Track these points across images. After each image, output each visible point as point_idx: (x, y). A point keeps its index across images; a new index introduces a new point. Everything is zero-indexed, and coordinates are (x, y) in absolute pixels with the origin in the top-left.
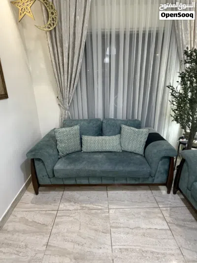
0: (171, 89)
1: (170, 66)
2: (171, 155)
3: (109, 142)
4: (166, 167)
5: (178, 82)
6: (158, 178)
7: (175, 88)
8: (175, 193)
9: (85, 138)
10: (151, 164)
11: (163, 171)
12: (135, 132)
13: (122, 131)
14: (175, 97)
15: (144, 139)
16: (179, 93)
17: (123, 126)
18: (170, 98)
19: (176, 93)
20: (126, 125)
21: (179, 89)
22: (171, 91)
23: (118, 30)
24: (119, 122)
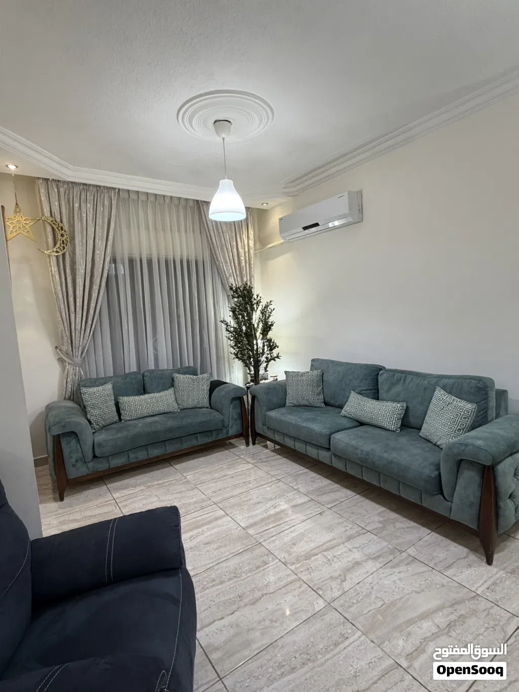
0: (225, 324)
1: (217, 298)
2: (239, 395)
3: (162, 400)
4: (239, 410)
5: (230, 316)
6: (232, 427)
7: (229, 323)
8: (254, 444)
9: (124, 400)
10: (221, 411)
11: (236, 417)
12: (193, 380)
13: (176, 383)
14: (230, 332)
15: (206, 387)
16: (234, 327)
17: (176, 375)
18: (225, 333)
19: (231, 327)
20: (179, 373)
21: (232, 323)
22: (226, 326)
23: (150, 256)
24: (169, 372)
